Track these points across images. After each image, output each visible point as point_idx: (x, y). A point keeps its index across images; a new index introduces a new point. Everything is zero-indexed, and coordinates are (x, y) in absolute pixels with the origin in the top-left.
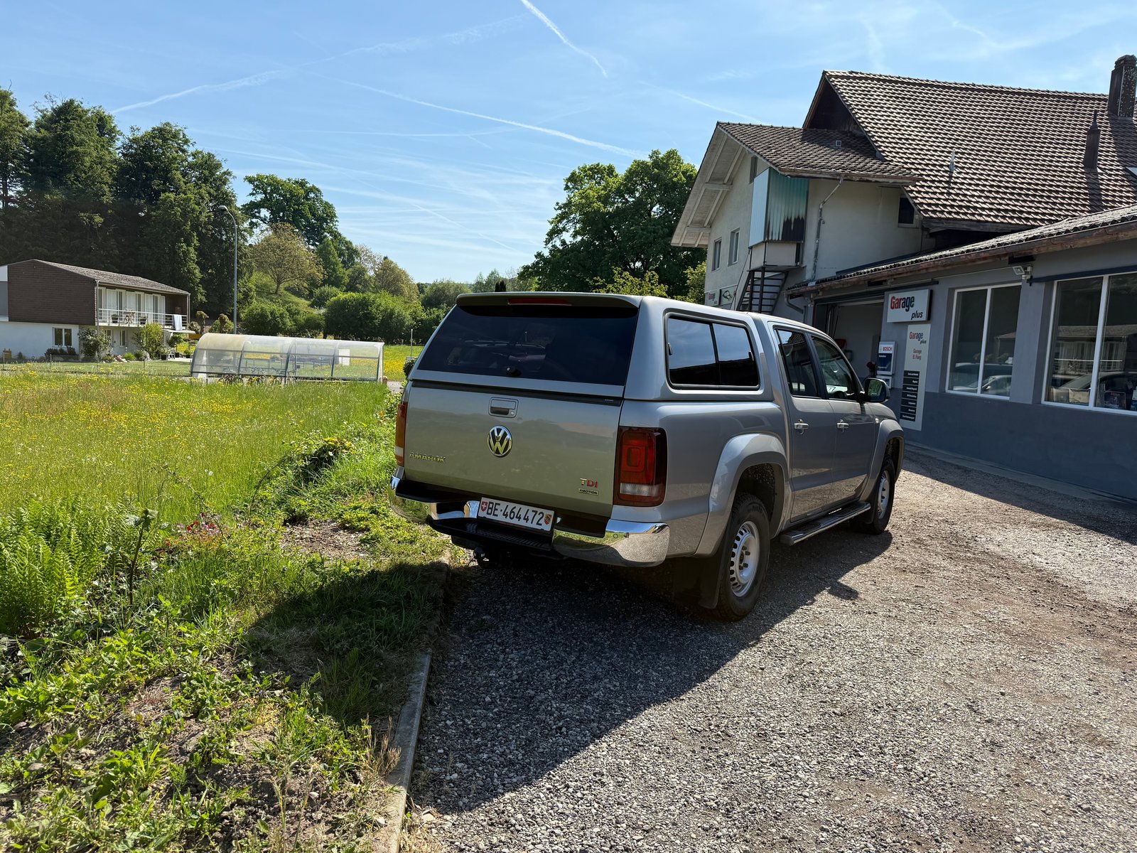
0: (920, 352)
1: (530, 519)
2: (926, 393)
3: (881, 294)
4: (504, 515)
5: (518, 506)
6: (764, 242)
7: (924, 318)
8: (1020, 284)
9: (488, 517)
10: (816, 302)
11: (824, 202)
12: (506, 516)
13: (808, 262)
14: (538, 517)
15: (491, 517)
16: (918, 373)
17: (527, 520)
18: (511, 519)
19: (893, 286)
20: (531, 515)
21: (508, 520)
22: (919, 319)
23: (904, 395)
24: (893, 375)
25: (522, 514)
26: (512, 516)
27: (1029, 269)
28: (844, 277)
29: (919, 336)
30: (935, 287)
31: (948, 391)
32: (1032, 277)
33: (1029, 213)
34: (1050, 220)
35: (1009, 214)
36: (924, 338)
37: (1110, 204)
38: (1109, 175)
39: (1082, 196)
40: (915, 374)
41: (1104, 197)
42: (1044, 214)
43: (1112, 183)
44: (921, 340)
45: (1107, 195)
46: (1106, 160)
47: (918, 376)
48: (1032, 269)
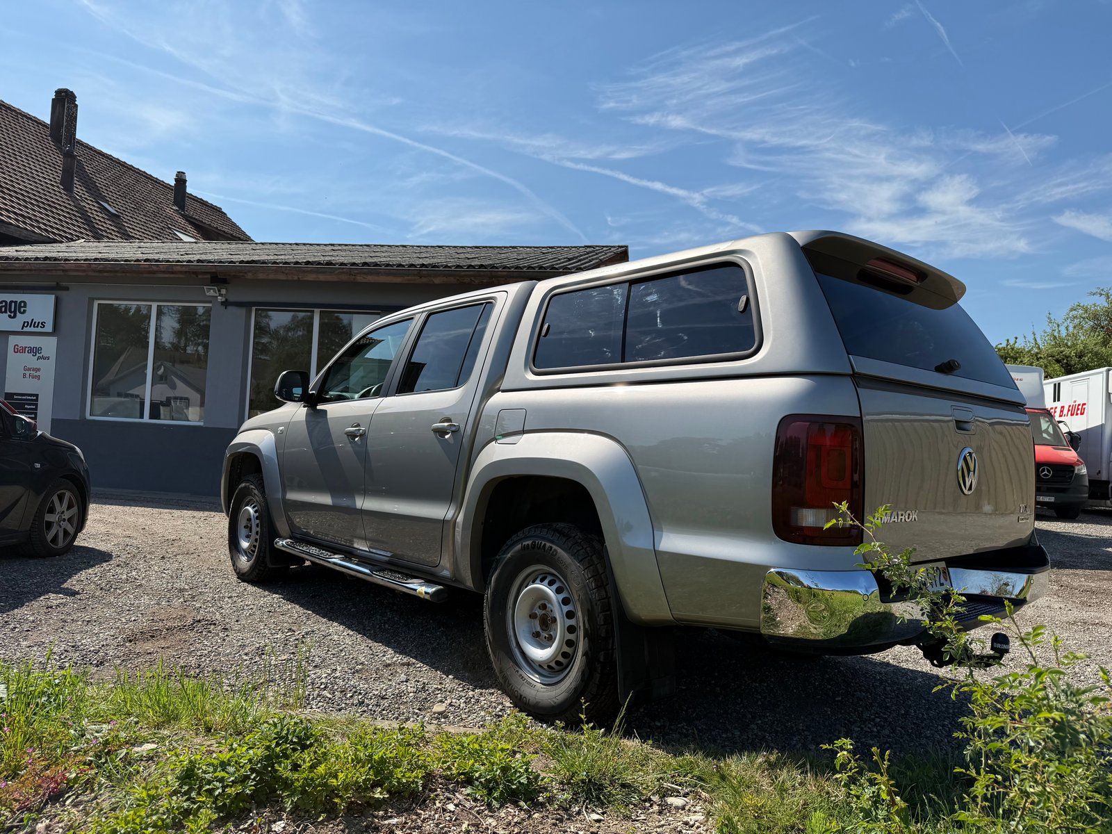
0: (39, 370)
2: (53, 419)
7: (48, 329)
8: (210, 305)
16: (37, 396)
22: (39, 330)
27: (223, 291)
29: (35, 351)
30: (61, 293)
31: (88, 417)
32: (226, 300)
33: (44, 224)
34: (66, 237)
35: (28, 221)
36: (44, 353)
37: (104, 234)
38: (89, 205)
39: (80, 220)
40: (28, 398)
41: (96, 226)
42: (58, 229)
43: (94, 213)
44: (38, 355)
45: (97, 224)
46: (78, 189)
47: (37, 400)
48: (227, 292)
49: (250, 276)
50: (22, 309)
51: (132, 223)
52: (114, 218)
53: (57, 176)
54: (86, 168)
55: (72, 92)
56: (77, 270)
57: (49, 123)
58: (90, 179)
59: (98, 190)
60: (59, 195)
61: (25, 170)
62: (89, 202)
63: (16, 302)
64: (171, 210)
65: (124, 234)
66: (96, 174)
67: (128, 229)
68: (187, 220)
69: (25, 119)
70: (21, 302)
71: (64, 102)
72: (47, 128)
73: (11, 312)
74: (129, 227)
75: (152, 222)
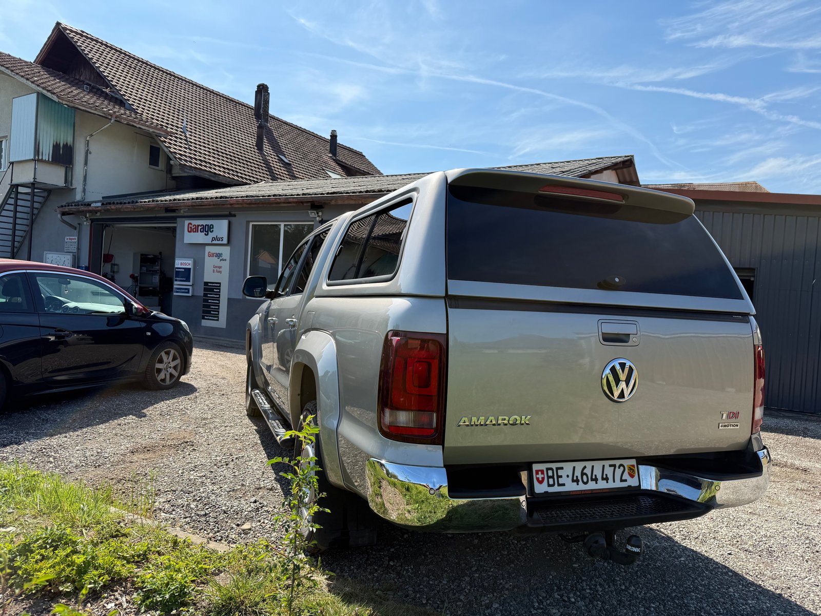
0: (220, 267)
1: (610, 477)
2: (229, 299)
3: (174, 219)
4: (573, 481)
5: (589, 465)
6: (34, 160)
7: (225, 241)
8: (313, 223)
9: (551, 490)
10: (92, 221)
11: (92, 135)
12: (577, 481)
13: (78, 184)
14: (619, 472)
15: (556, 489)
16: (220, 283)
17: (607, 479)
18: (585, 483)
19: (186, 214)
20: (609, 471)
21: (581, 487)
22: (220, 242)
23: (206, 301)
24: (192, 285)
25: (598, 473)
26: (585, 480)
27: (320, 214)
28: (137, 202)
29: (219, 255)
30: (232, 219)
32: (322, 219)
33: (241, 173)
34: (254, 181)
35: (231, 172)
36: (224, 257)
37: (279, 177)
38: (272, 158)
39: (264, 168)
40: (216, 285)
41: (275, 172)
42: (249, 176)
43: (275, 163)
44: (220, 258)
45: (275, 170)
46: (267, 147)
47: (220, 286)
48: (322, 214)
49: (333, 202)
50: (211, 230)
51: (299, 168)
52: (287, 166)
53: (253, 141)
54: (274, 133)
55: (266, 85)
56: (238, 204)
57: (254, 106)
58: (276, 141)
59: (280, 148)
60: (254, 154)
61: (235, 139)
62: (273, 156)
63: (208, 225)
64: (327, 157)
65: (292, 176)
66: (280, 138)
67: (295, 172)
68: (337, 163)
69: (241, 106)
70: (211, 225)
71: (262, 91)
72: (253, 109)
73: (206, 232)
74: (296, 171)
75: (312, 166)
